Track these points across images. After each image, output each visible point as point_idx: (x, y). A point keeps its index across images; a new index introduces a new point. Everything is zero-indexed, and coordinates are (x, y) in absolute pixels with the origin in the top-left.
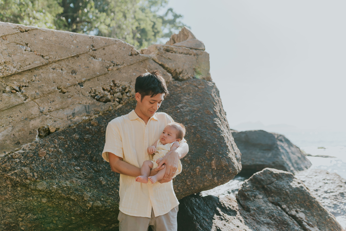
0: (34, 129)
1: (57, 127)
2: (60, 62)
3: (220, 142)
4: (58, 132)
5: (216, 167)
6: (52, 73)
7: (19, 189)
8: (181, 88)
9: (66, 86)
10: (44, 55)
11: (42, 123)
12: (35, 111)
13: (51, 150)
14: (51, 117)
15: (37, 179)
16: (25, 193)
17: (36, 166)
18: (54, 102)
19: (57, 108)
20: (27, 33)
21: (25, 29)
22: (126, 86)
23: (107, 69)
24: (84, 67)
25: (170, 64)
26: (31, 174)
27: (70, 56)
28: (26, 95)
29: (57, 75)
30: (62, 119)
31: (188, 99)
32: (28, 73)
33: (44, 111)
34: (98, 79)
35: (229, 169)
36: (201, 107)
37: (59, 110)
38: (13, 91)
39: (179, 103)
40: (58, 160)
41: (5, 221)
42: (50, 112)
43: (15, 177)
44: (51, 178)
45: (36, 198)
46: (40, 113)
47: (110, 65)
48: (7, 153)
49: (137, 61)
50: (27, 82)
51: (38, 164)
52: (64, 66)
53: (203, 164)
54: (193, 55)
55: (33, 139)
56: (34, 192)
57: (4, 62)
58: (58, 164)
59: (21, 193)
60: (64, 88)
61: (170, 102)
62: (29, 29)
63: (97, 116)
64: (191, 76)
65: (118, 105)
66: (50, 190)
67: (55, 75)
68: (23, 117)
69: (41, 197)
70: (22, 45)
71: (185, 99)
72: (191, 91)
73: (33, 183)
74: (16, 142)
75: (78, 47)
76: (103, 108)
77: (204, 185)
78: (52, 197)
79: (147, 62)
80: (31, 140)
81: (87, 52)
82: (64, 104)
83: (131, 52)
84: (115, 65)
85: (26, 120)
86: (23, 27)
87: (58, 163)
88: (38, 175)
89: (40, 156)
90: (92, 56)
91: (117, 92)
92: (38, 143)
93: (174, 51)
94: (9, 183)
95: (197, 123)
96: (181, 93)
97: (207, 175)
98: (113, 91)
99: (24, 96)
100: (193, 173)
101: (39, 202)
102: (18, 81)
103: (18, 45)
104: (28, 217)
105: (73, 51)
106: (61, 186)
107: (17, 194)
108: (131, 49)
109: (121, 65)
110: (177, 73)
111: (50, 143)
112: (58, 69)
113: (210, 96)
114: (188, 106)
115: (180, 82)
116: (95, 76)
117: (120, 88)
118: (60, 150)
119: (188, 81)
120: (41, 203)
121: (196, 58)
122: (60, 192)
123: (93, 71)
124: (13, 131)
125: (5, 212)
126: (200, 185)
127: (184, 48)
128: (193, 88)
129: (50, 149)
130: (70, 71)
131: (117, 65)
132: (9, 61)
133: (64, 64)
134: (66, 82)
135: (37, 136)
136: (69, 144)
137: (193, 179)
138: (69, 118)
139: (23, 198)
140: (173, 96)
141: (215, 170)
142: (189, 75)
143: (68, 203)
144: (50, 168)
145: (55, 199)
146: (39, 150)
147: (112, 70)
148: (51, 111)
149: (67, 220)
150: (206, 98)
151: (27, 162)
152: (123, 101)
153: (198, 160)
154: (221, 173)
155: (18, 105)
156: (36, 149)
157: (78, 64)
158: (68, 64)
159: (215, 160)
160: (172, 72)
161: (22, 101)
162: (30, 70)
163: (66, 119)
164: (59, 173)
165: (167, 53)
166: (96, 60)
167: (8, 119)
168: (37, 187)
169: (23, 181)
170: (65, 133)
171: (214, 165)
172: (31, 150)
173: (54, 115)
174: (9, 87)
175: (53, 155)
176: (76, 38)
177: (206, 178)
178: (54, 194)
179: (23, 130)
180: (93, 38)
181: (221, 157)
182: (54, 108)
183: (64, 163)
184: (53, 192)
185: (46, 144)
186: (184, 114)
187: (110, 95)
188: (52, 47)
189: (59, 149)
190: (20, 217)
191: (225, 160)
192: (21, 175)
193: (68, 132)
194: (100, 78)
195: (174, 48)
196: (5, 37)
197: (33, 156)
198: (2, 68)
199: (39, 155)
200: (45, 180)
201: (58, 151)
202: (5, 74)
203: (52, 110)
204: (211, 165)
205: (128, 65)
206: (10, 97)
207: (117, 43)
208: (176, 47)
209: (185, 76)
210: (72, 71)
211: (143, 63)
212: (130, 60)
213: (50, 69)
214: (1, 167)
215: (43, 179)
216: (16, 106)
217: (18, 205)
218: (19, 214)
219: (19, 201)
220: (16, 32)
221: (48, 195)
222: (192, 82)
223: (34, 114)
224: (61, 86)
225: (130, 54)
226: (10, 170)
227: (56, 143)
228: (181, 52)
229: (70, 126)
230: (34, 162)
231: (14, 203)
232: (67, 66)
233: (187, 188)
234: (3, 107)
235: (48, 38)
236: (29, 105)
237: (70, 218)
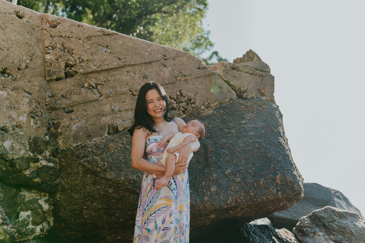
0: (105, 125)
1: (125, 126)
2: (134, 67)
3: (285, 159)
5: (281, 182)
6: (126, 75)
7: (89, 176)
8: (244, 106)
9: (137, 89)
10: (121, 58)
11: (112, 121)
12: (107, 108)
14: (121, 116)
15: (107, 168)
16: (94, 180)
17: (106, 156)
18: (124, 103)
19: (127, 109)
20: (108, 36)
21: (108, 32)
22: (192, 97)
23: (176, 78)
24: (155, 74)
25: (235, 82)
26: (102, 163)
27: (144, 62)
28: (101, 93)
29: (130, 78)
30: (130, 120)
31: (252, 117)
32: (105, 72)
33: (115, 109)
34: (166, 87)
35: (294, 186)
36: (265, 125)
37: (128, 110)
38: (90, 88)
39: (242, 120)
40: (126, 155)
41: (70, 207)
43: (87, 164)
44: (118, 169)
45: (103, 187)
46: (111, 111)
47: (178, 75)
48: (79, 144)
49: (204, 74)
50: (104, 80)
51: (108, 156)
52: (137, 70)
53: (267, 177)
54: (258, 76)
55: (103, 134)
56: (102, 180)
57: (87, 60)
59: (90, 180)
60: (135, 91)
61: (233, 118)
62: (111, 33)
64: (255, 96)
65: (182, 115)
66: (118, 180)
67: (128, 78)
68: (96, 113)
69: (108, 187)
70: (103, 46)
71: (249, 116)
72: (255, 110)
73: (103, 172)
74: (88, 135)
75: (151, 54)
77: (267, 198)
78: (119, 188)
79: (213, 77)
80: (101, 135)
81: (159, 60)
83: (199, 66)
84: (183, 76)
85: (99, 116)
86: (106, 30)
87: (126, 158)
88: (108, 165)
89: (110, 150)
90: (162, 64)
91: (183, 102)
92: (108, 138)
93: (239, 70)
94: (80, 169)
95: (261, 139)
96: (244, 110)
97: (271, 189)
98: (179, 100)
99: (99, 94)
100: (256, 184)
101: (106, 191)
102: (96, 79)
103: (100, 46)
104: (94, 205)
105: (146, 58)
106: (128, 178)
107: (87, 181)
108: (199, 62)
109: (188, 77)
110: (241, 91)
111: (118, 139)
112: (131, 72)
113: (274, 116)
114: (251, 123)
115: (243, 101)
116: (164, 84)
117: (186, 98)
118: (127, 146)
119: (252, 100)
120: (107, 192)
121: (261, 79)
122: (127, 183)
123: (162, 78)
124: (86, 124)
125: (73, 198)
126: (264, 197)
127: (249, 68)
128: (257, 107)
129: (118, 144)
130: (142, 76)
131: (185, 76)
132: (91, 60)
133: (137, 69)
134: (136, 86)
135: (106, 132)
137: (257, 191)
139: (92, 186)
140: (237, 112)
141: (279, 185)
142: (253, 95)
143: (132, 197)
144: (119, 161)
145: (121, 190)
146: (109, 144)
147: (180, 80)
148: (121, 111)
149: (129, 214)
150: (270, 117)
151: (98, 152)
152: (187, 111)
153: (262, 173)
154: (285, 188)
155: (93, 101)
156: (106, 142)
157: (150, 70)
158: (140, 69)
159: (280, 175)
160: (237, 90)
161: (97, 97)
162: (107, 70)
164: (127, 167)
165: (233, 71)
166: (167, 69)
167: (84, 112)
168: (107, 175)
169: (94, 169)
171: (278, 179)
172: (101, 142)
173: (123, 115)
174: (87, 83)
175: (121, 150)
176: (150, 46)
177: (270, 191)
178: (121, 185)
179: (95, 124)
180: (165, 48)
181: (286, 172)
182: (124, 108)
184: (120, 183)
185: (115, 140)
186: (247, 129)
187: (176, 104)
188: (128, 51)
190: (86, 205)
191: (290, 176)
192: (93, 163)
194: (168, 86)
195: (240, 67)
196: (90, 38)
197: (103, 148)
198: (85, 65)
199: (108, 148)
200: (114, 170)
202: (86, 71)
204: (275, 180)
205: (195, 78)
206: (87, 93)
207: (187, 55)
208: (242, 66)
209: (249, 95)
210: (144, 76)
211: (209, 77)
212: (198, 73)
213: (125, 72)
214: (75, 154)
215: (112, 169)
216: (91, 101)
217: (86, 192)
218: (85, 201)
219: (87, 188)
220: (100, 35)
221: (115, 186)
222: (256, 101)
223: (106, 111)
224: (132, 89)
225: (198, 68)
226: (83, 157)
227: (124, 141)
228: (246, 71)
230: (104, 153)
231: (82, 189)
232: (140, 71)
233: (250, 199)
234: (81, 100)
235: (126, 43)
236: (102, 102)
237: (133, 212)
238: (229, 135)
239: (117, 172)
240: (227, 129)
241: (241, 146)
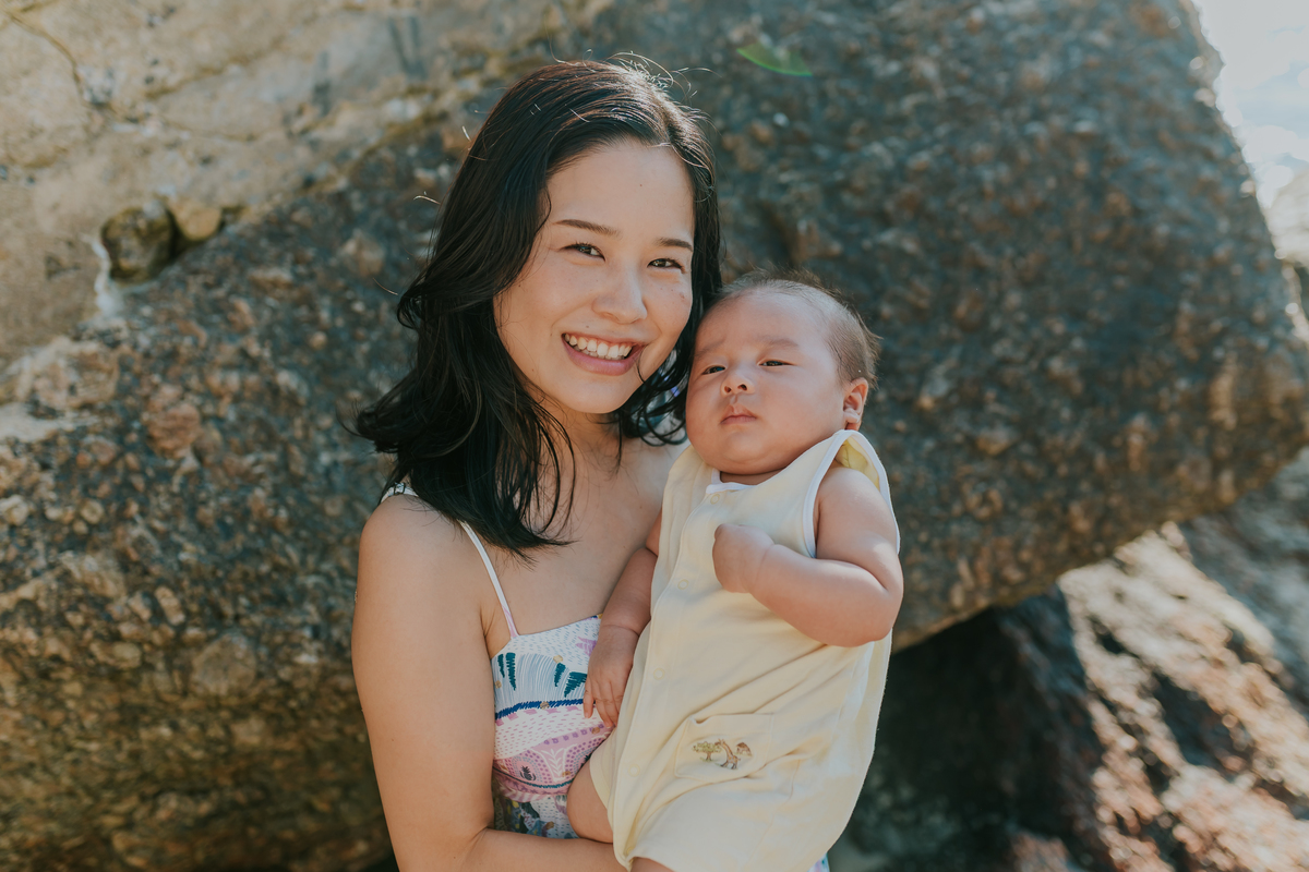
0: (71, 236)
1: (226, 198)
3: (1243, 238)
4: (240, 236)
11: (121, 188)
12: (48, 100)
13: (223, 383)
14: (173, 134)
15: (181, 628)
16: (122, 707)
17: (154, 531)
18: (173, 21)
19: (205, 61)
26: (139, 605)
30: (251, 138)
33: (116, 93)
37: (217, 72)
40: (286, 456)
42: (164, 100)
44: (265, 598)
45: (194, 728)
46: (90, 115)
51: (166, 518)
53: (1160, 399)
55: (80, 309)
58: (295, 486)
59: (90, 709)
63: (472, 85)
66: (281, 683)
69: (228, 718)
73: (166, 660)
76: (508, 23)
78: (300, 714)
80: (68, 316)
82: (246, 21)
85: (6, 179)
87: (296, 481)
88: (183, 603)
89: (165, 453)
92: (125, 348)
95: (1100, 108)
97: (1182, 468)
100: (1109, 459)
101: (217, 741)
104: (162, 814)
107: (67, 720)
111: (204, 335)
118: (285, 379)
120: (228, 745)
129: (215, 380)
135: (102, 281)
136: (333, 314)
138: (298, 125)
139: (112, 735)
145: (318, 717)
148: (165, 91)
151: (86, 513)
153: (1134, 370)
154: (1256, 443)
156: (123, 391)
163: (279, 135)
168: (195, 676)
169: (92, 656)
170: (288, 236)
171: (1223, 398)
172: (87, 406)
173: (190, 118)
175: (243, 418)
177: (1178, 485)
178: (311, 697)
182: (181, 61)
183: (328, 472)
184: (299, 692)
185: (183, 350)
189: (273, 373)
190: (111, 814)
192: (70, 616)
193: (303, 229)
197: (114, 461)
199: (151, 438)
200: (237, 618)
201: (275, 390)
203: (172, 81)
215: (220, 616)
223: (46, 123)
227: (245, 331)
229: (309, 183)
230: (134, 508)
238: (908, 103)
239: (257, 619)
240: (891, 50)
241: (989, 188)
